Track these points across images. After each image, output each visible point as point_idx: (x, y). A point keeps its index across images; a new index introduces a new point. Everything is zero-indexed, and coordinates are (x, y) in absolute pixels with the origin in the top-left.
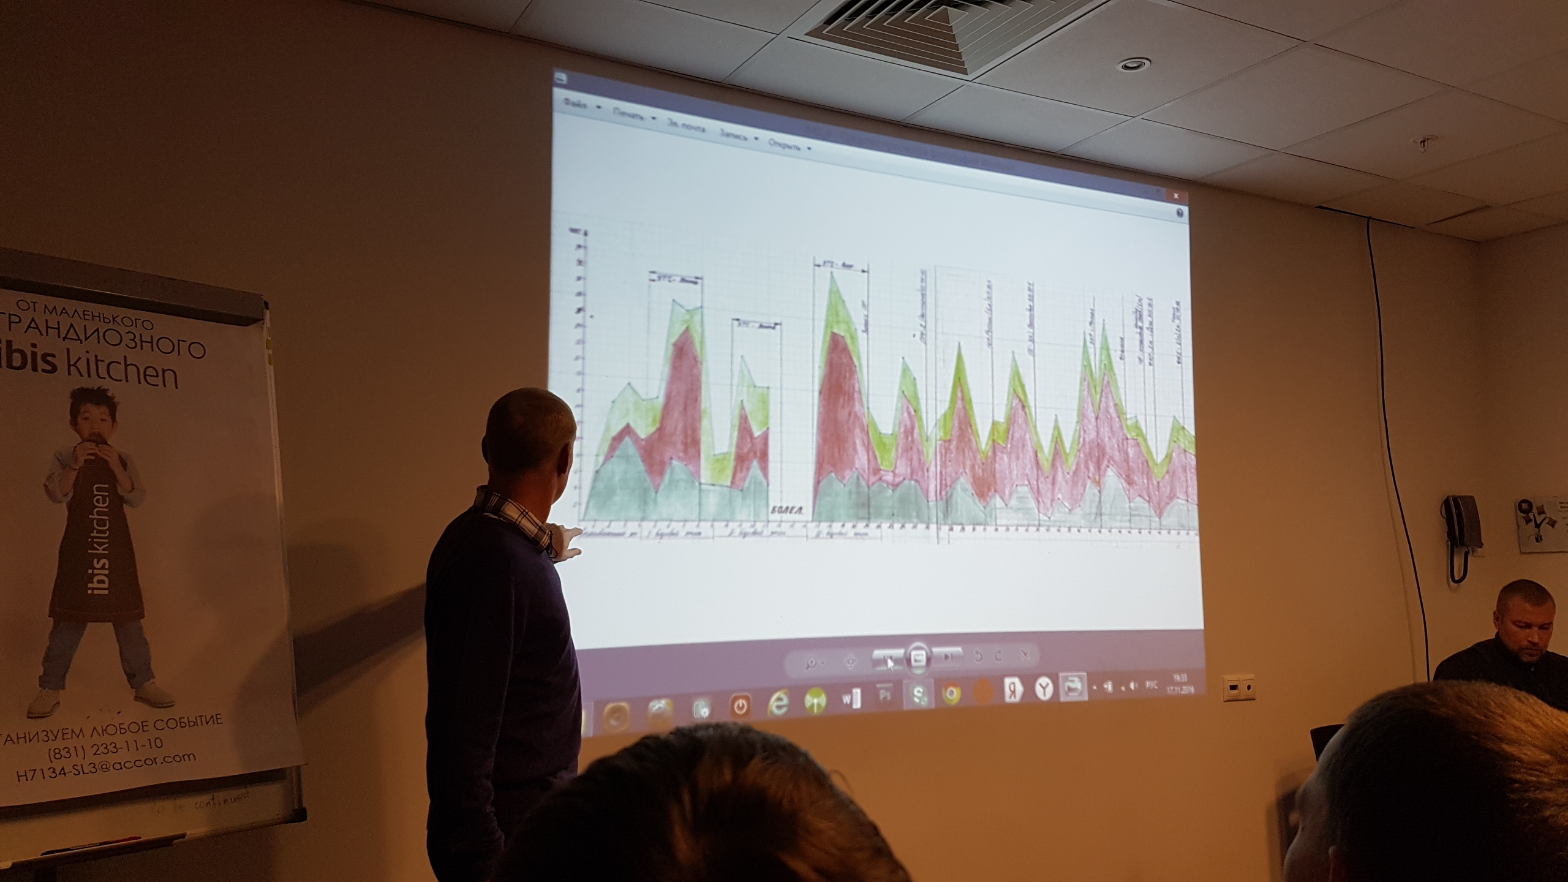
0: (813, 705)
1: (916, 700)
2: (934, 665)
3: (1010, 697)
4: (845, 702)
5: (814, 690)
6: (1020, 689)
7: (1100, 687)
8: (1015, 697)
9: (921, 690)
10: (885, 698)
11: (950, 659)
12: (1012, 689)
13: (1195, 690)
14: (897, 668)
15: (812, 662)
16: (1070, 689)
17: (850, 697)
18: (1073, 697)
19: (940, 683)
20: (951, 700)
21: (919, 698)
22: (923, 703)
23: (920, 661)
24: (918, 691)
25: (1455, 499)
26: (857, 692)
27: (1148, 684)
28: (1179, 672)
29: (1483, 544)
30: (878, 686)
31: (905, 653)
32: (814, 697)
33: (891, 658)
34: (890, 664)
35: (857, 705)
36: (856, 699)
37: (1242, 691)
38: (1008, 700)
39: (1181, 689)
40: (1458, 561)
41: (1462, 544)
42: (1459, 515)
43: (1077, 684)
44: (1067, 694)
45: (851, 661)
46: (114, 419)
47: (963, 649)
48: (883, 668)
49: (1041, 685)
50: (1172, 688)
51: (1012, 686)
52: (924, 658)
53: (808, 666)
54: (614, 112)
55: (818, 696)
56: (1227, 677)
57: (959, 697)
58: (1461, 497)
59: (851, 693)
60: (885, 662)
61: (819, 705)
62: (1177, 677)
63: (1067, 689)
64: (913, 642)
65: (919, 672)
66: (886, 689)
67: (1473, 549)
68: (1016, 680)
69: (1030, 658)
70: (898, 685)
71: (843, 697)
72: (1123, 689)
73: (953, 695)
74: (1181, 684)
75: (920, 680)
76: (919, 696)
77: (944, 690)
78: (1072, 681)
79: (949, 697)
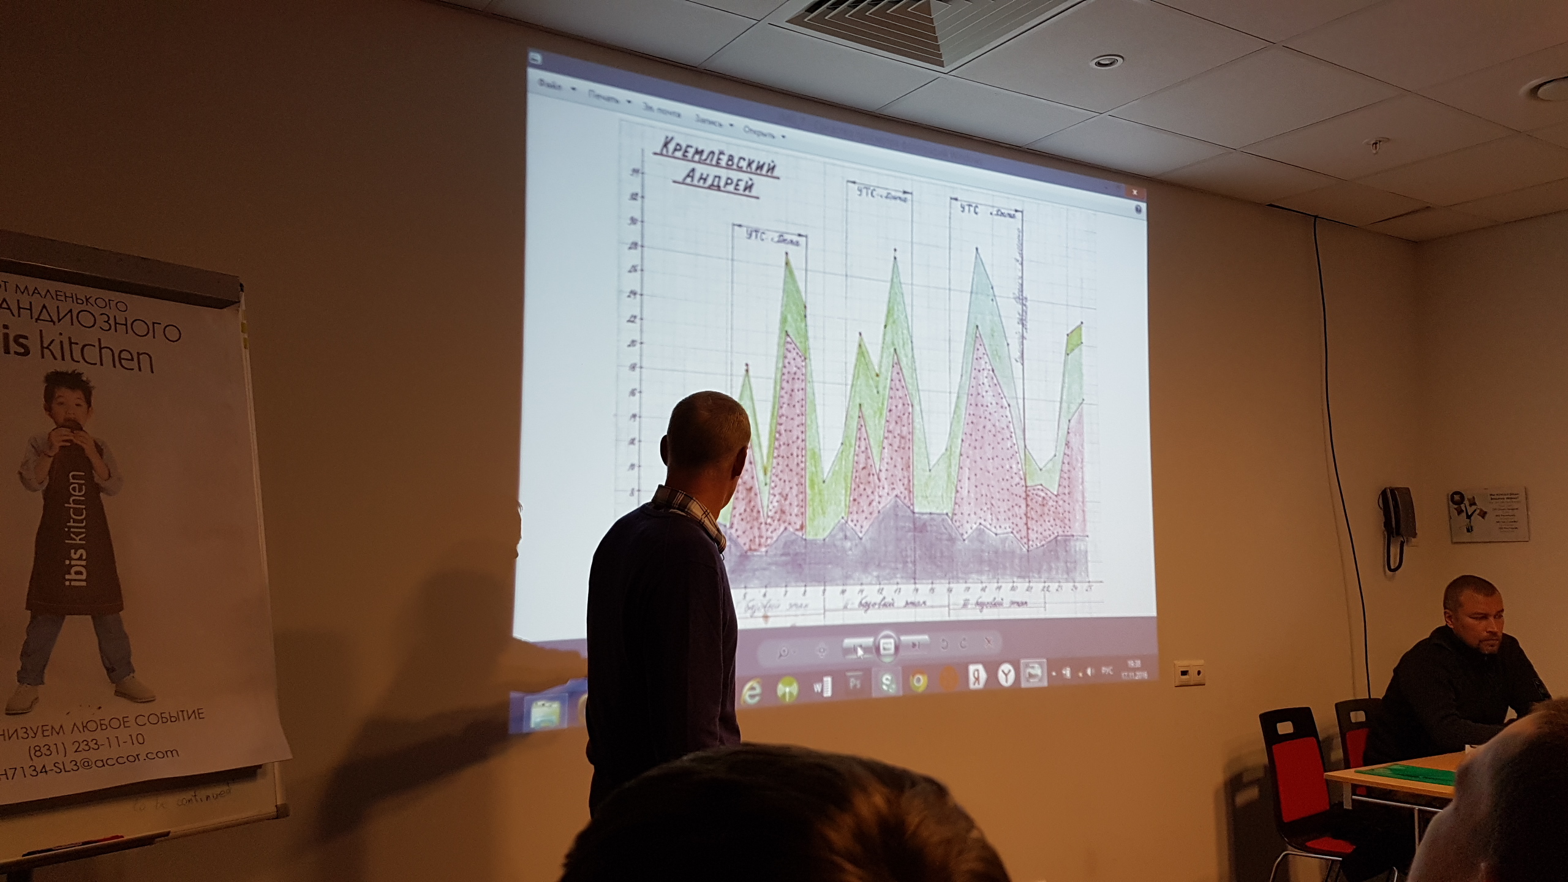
0: (784, 695)
1: (885, 687)
2: (902, 653)
3: (974, 684)
4: (816, 690)
5: (787, 679)
6: (983, 676)
7: (1060, 673)
8: (979, 683)
9: (889, 678)
10: (855, 686)
11: (917, 647)
12: (976, 676)
13: (1148, 676)
14: (867, 656)
15: (784, 651)
16: (1031, 676)
17: (821, 685)
18: (1034, 683)
19: (907, 671)
20: (918, 688)
21: (887, 685)
22: (890, 690)
23: (889, 649)
24: (886, 679)
25: (1392, 490)
26: (828, 680)
27: (1104, 670)
28: (1134, 658)
29: (1417, 534)
30: (849, 674)
31: (874, 642)
32: (786, 685)
33: (861, 646)
34: (860, 652)
35: (828, 693)
36: (826, 688)
37: (1192, 677)
38: (972, 686)
39: (1135, 675)
40: (1394, 550)
41: (1398, 534)
42: (1396, 506)
43: (1037, 671)
44: (1027, 680)
45: (822, 650)
46: (89, 404)
47: (930, 636)
48: (853, 656)
49: (1003, 671)
50: (1126, 674)
51: (976, 673)
52: (893, 647)
53: (781, 655)
54: (591, 95)
55: (790, 685)
56: (1178, 663)
57: (925, 685)
58: (1397, 489)
59: (822, 681)
60: (855, 650)
61: (791, 693)
62: (1131, 663)
63: (1028, 676)
64: (883, 630)
65: (887, 660)
66: (856, 677)
67: (1407, 538)
68: (980, 667)
69: (993, 645)
70: (867, 673)
71: (815, 686)
72: (1081, 675)
73: (920, 683)
74: (1135, 670)
75: (888, 669)
76: (887, 684)
77: (911, 678)
78: (1033, 667)
79: (916, 684)
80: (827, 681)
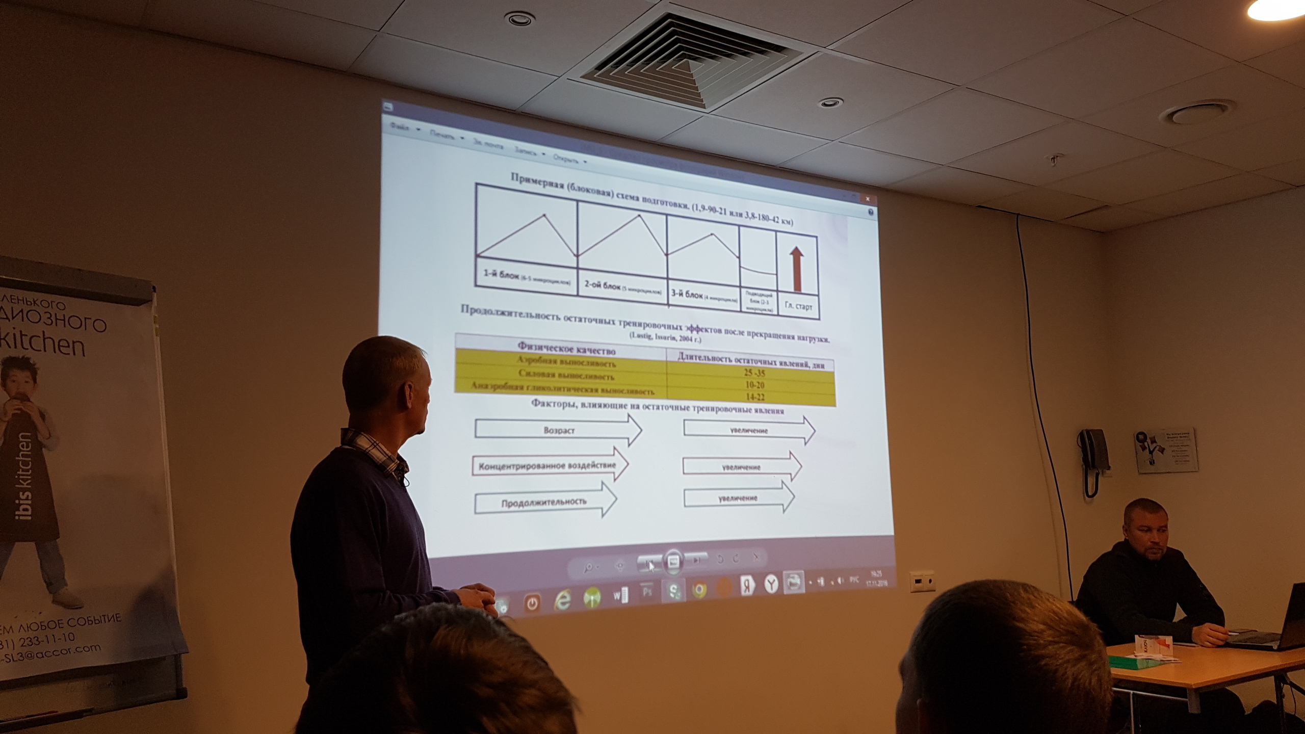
0: (590, 601)
1: (672, 595)
2: (685, 567)
3: (745, 591)
4: (615, 598)
5: (592, 589)
6: (752, 584)
7: (815, 582)
8: (749, 591)
9: (675, 587)
10: (648, 594)
11: (698, 562)
12: (747, 585)
13: (888, 584)
14: (657, 570)
15: (589, 566)
16: (791, 584)
17: (619, 594)
18: (794, 590)
19: (690, 581)
20: (699, 595)
21: (674, 593)
22: (677, 598)
23: (675, 564)
24: (673, 588)
25: (1088, 432)
27: (852, 579)
28: (876, 569)
29: (1110, 467)
30: (642, 584)
31: (663, 558)
32: (591, 595)
33: (652, 562)
34: (651, 567)
35: (625, 600)
36: (624, 596)
37: (925, 584)
38: (743, 593)
39: (878, 583)
40: (1091, 481)
41: (1094, 467)
42: (1091, 444)
43: (797, 580)
44: (789, 588)
45: (620, 565)
46: (35, 381)
47: (708, 554)
48: (647, 570)
49: (769, 581)
50: (870, 582)
51: (747, 582)
52: (678, 562)
53: (587, 570)
54: (431, 133)
55: (594, 594)
56: (912, 573)
57: (706, 590)
58: (1092, 430)
59: (620, 590)
60: (647, 565)
61: (595, 601)
62: (874, 574)
63: (789, 583)
64: (670, 548)
65: (673, 573)
66: (648, 587)
67: (1103, 471)
68: (750, 578)
69: (760, 559)
70: (658, 583)
71: (614, 594)
72: (833, 583)
73: (701, 591)
74: (877, 579)
75: (675, 580)
76: (674, 592)
77: (693, 587)
78: (793, 578)
79: (697, 591)
80: (625, 590)
